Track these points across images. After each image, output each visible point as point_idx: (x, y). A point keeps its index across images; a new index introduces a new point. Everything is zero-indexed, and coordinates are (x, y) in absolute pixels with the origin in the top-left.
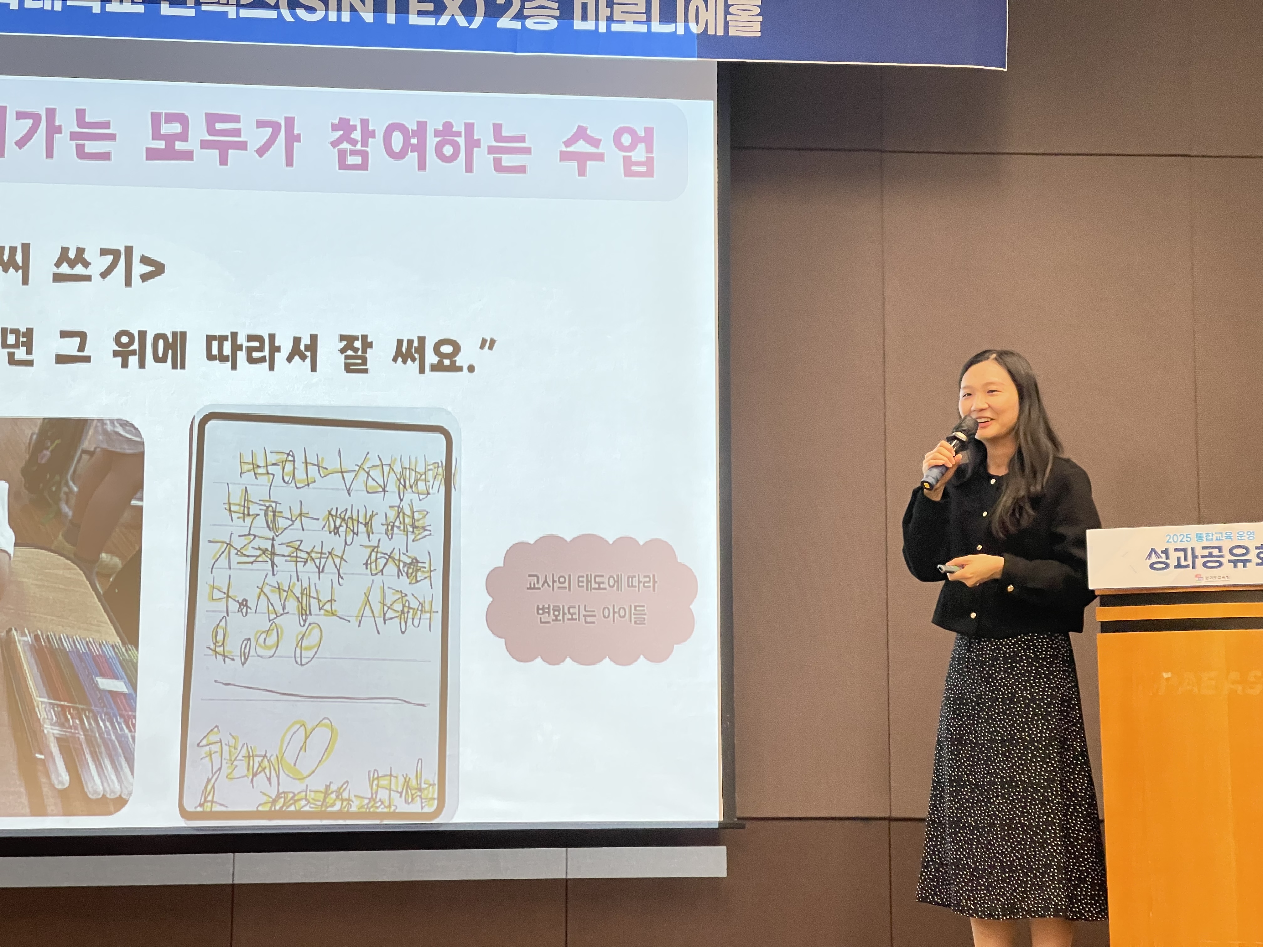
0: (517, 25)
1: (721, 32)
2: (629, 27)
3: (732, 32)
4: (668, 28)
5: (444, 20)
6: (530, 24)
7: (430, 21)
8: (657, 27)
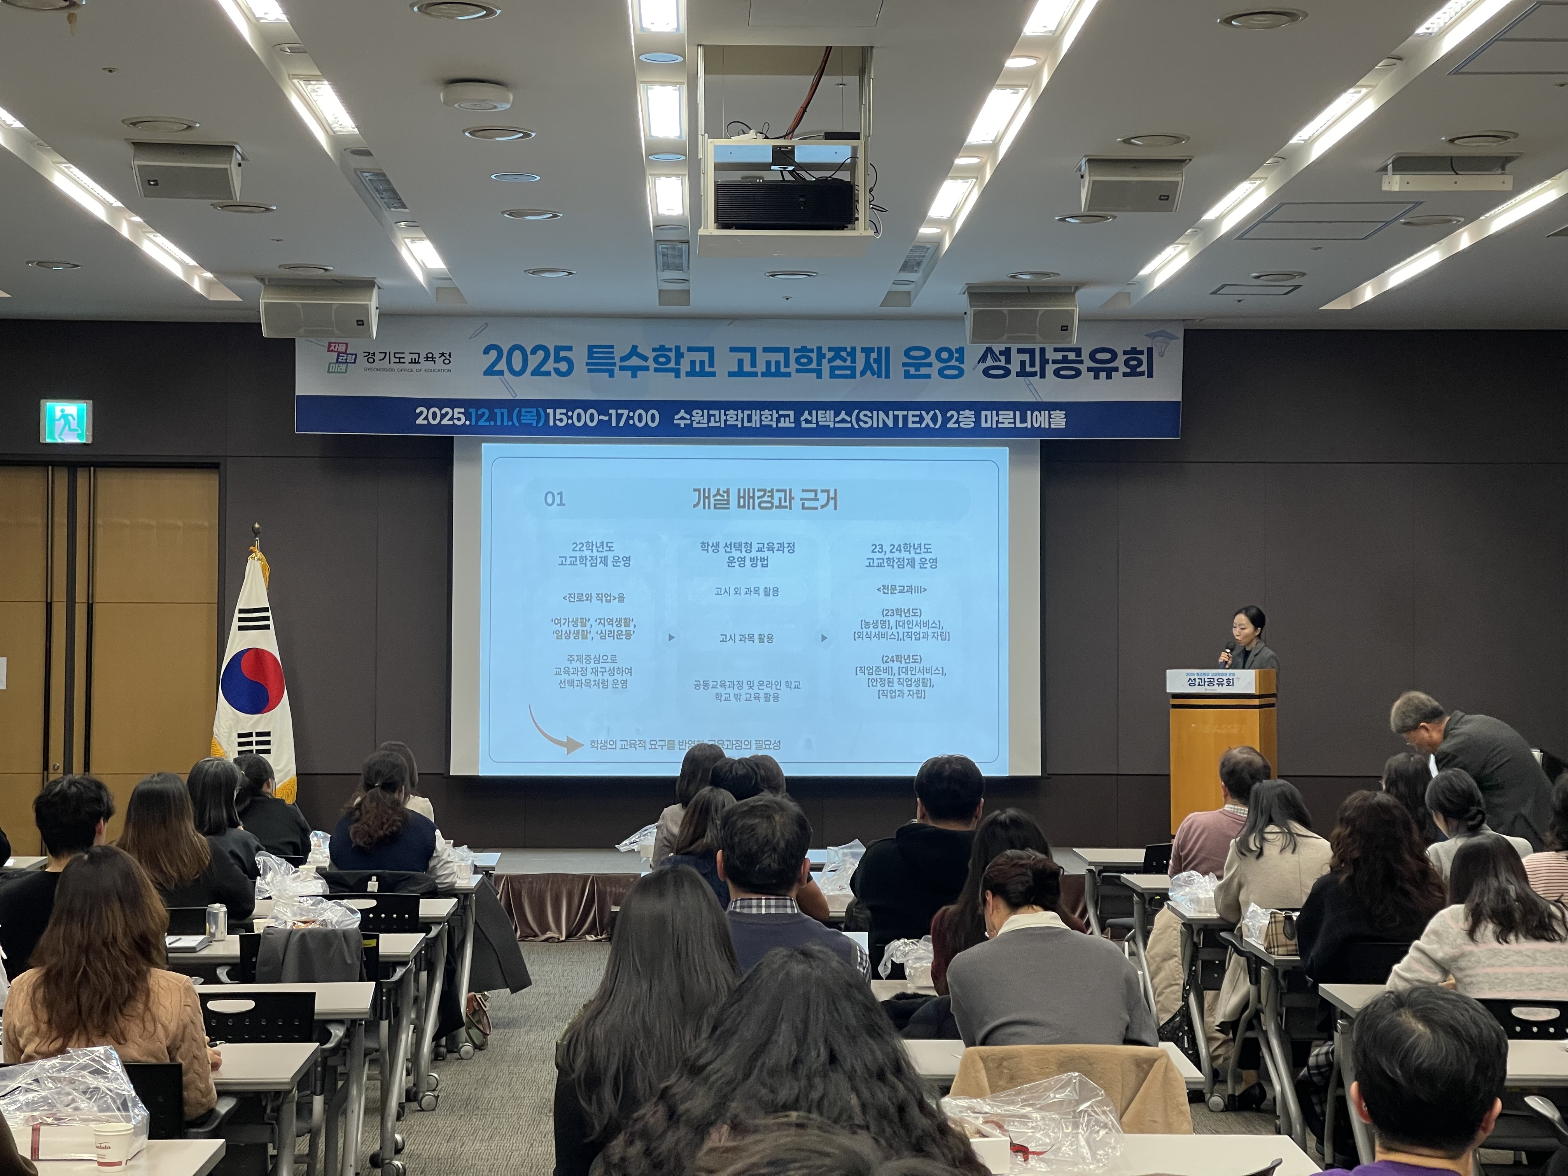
0: (956, 426)
1: (1047, 426)
2: (1006, 425)
3: (1052, 426)
4: (1024, 425)
5: (923, 425)
6: (962, 425)
7: (918, 426)
8: (1019, 425)
